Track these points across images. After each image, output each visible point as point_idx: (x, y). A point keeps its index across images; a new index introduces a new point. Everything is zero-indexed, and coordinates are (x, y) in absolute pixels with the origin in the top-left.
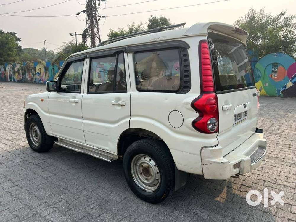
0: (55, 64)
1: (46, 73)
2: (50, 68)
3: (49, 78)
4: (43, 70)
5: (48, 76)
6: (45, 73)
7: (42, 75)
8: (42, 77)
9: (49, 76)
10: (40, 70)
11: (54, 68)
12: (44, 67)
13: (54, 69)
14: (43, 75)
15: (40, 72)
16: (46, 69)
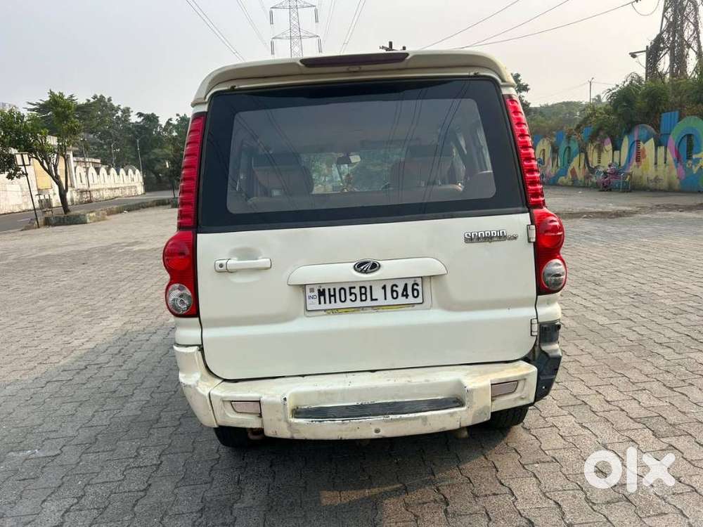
0: (573, 136)
1: (553, 159)
2: (563, 146)
3: (559, 169)
4: (548, 154)
5: (557, 165)
6: (551, 160)
7: (545, 165)
8: (546, 167)
9: (559, 165)
10: (544, 154)
11: (570, 145)
12: (552, 146)
13: (569, 148)
14: (548, 164)
15: (542, 158)
16: (555, 150)
